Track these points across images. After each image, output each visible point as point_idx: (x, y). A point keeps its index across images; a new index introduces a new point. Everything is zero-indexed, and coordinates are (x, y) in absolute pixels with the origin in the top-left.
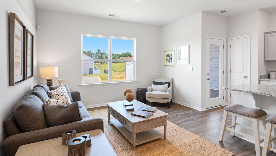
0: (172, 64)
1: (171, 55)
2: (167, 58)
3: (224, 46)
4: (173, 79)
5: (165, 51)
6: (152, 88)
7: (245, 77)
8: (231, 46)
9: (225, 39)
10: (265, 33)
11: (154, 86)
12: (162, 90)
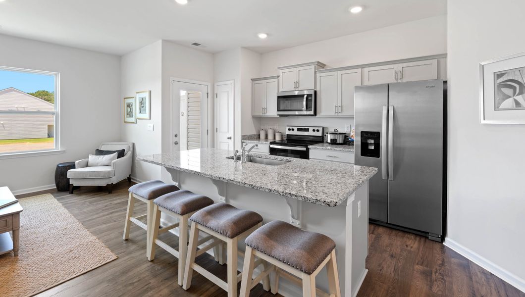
0: (132, 120)
1: (132, 106)
2: (127, 110)
3: (208, 94)
4: (134, 144)
5: (125, 98)
6: (88, 162)
7: (230, 138)
8: (217, 94)
9: (210, 85)
10: (253, 80)
11: (92, 158)
12: (106, 164)
